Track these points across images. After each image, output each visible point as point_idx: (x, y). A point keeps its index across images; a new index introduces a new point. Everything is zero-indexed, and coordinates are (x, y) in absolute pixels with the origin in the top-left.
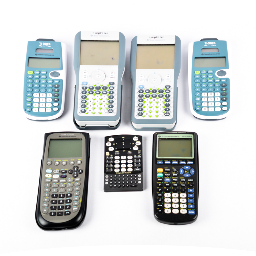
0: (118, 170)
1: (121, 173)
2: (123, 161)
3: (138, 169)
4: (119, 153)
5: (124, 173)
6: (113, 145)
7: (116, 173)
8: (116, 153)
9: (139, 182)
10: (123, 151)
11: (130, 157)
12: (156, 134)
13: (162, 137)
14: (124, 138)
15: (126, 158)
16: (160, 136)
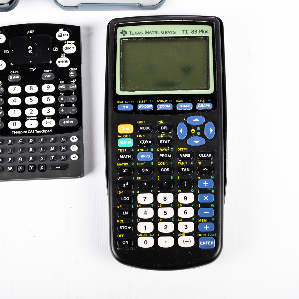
0: (19, 124)
1: (26, 132)
2: (30, 99)
3: (69, 121)
4: (19, 77)
5: (33, 132)
6: (5, 53)
7: (13, 131)
8: (11, 77)
9: (73, 157)
10: (30, 71)
11: (49, 88)
12: (115, 25)
13: (130, 34)
14: (32, 32)
15: (38, 91)
16: (126, 31)
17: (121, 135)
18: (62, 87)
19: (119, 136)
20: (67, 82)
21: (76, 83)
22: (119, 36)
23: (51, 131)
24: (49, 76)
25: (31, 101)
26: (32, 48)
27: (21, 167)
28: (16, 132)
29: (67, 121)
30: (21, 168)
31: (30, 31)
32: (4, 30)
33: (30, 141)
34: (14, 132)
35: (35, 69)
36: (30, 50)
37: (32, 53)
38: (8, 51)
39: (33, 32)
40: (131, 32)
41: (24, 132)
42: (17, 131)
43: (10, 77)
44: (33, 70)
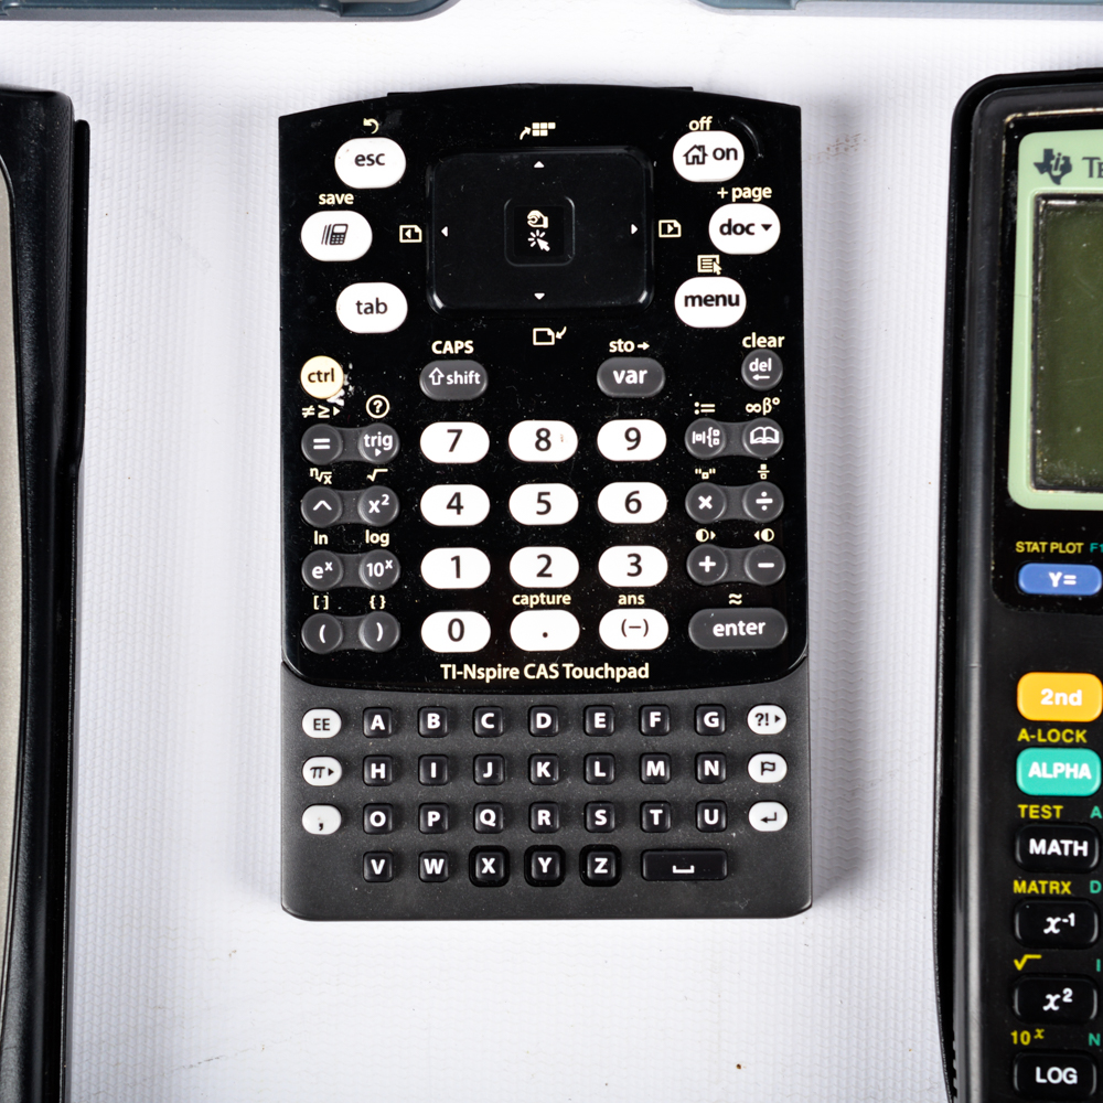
0: (476, 631)
1: (514, 673)
2: (540, 501)
3: (741, 624)
4: (477, 376)
5: (550, 673)
6: (402, 241)
7: (445, 667)
8: (436, 374)
9: (765, 820)
10: (535, 343)
11: (638, 439)
12: (1009, 119)
13: (1091, 175)
14: (545, 133)
15: (576, 454)
16: (1067, 159)
17: (1033, 726)
18: (707, 438)
19: (1024, 735)
20: (731, 413)
21: (776, 416)
22: (1031, 185)
23: (644, 672)
24: (635, 377)
25: (543, 507)
26: (546, 219)
27: (492, 860)
28: (460, 668)
29: (733, 626)
30: (488, 865)
31: (535, 125)
32: (399, 113)
33: (539, 726)
34: (450, 670)
35: (559, 335)
36: (534, 230)
37: (544, 245)
38: (418, 230)
39: (549, 131)
40: (1095, 163)
41: (505, 670)
42: (466, 667)
43: (432, 376)
44: (549, 339)
